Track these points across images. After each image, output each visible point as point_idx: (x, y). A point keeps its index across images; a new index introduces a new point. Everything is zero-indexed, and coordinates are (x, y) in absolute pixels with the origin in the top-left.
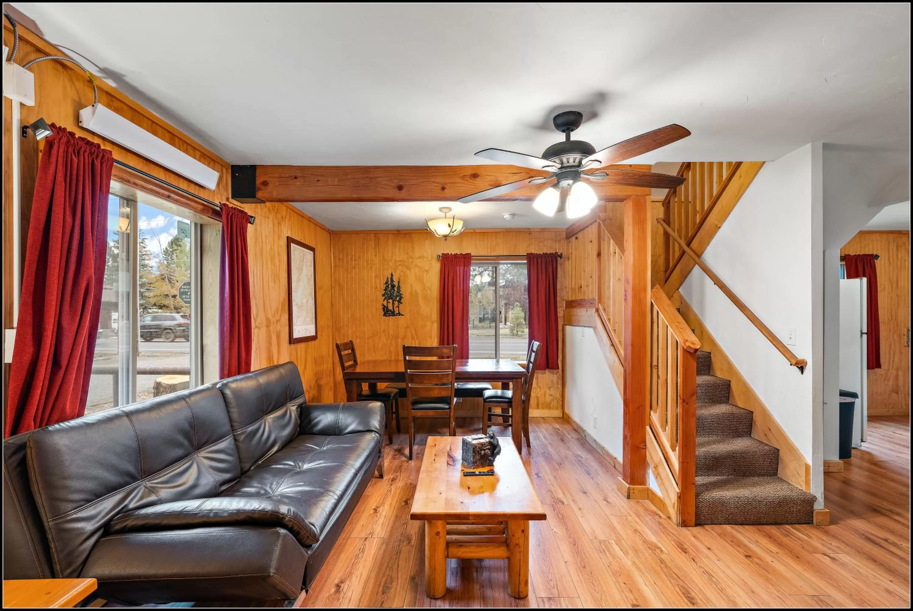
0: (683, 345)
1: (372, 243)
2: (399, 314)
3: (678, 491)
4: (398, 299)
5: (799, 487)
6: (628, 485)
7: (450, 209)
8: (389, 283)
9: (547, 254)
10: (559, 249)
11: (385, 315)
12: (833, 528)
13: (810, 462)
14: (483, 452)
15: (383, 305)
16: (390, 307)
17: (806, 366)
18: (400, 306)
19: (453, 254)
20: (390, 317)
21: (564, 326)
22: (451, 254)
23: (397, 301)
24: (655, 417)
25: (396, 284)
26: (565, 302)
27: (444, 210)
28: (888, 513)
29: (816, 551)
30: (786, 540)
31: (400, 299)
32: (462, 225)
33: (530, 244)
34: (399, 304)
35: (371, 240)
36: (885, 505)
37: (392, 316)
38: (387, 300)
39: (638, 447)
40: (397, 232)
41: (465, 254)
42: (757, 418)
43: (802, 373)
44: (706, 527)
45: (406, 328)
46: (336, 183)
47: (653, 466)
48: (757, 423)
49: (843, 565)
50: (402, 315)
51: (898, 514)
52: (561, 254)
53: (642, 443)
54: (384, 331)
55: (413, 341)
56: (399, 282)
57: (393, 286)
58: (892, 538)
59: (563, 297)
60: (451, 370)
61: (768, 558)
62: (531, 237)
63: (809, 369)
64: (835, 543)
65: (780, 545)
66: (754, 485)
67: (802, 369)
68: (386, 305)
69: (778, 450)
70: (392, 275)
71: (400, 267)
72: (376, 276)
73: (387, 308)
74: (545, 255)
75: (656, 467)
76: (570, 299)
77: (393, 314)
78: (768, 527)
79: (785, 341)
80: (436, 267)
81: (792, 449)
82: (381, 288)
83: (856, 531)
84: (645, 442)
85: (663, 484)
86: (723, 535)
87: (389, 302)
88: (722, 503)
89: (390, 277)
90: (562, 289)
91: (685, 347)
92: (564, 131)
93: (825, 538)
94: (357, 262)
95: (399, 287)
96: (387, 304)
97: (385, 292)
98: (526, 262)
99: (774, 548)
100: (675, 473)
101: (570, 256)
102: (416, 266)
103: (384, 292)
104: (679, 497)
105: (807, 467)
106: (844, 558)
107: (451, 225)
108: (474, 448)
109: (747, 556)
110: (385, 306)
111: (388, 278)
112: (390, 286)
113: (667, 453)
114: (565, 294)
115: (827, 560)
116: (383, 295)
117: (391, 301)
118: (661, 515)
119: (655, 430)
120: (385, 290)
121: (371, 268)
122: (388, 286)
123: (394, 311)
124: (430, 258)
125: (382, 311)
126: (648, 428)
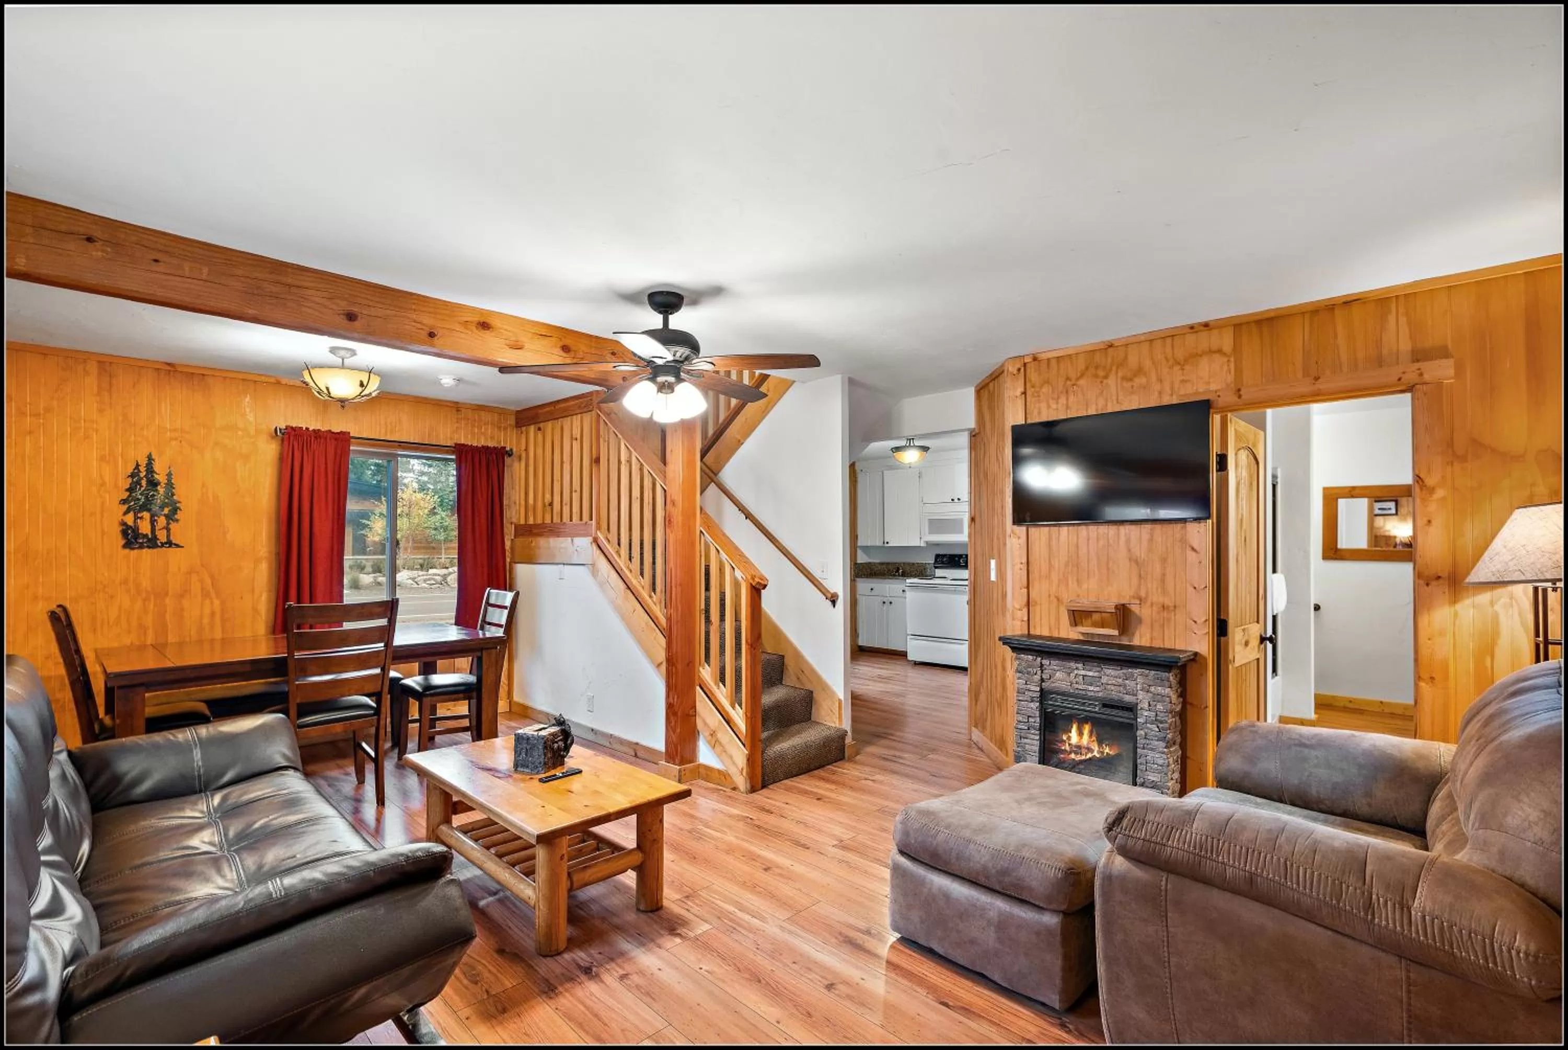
0: (751, 581)
1: (91, 381)
2: (170, 544)
3: (747, 752)
4: (166, 511)
5: (833, 725)
6: (678, 767)
7: (353, 353)
8: (142, 474)
9: (487, 448)
10: (505, 442)
11: (128, 545)
12: (858, 757)
13: (842, 697)
14: (556, 746)
15: (124, 524)
16: (145, 527)
17: (837, 599)
18: (171, 526)
19: (311, 429)
20: (145, 550)
21: (514, 565)
22: (307, 429)
23: (165, 515)
24: (707, 673)
25: (161, 477)
26: (513, 526)
27: (342, 353)
28: (885, 735)
29: (860, 779)
30: (834, 777)
31: (175, 510)
32: (377, 385)
33: (457, 428)
34: (168, 524)
35: (86, 373)
36: (881, 730)
37: (149, 547)
38: (135, 514)
39: (688, 715)
40: (169, 368)
41: (337, 433)
42: (789, 661)
43: (834, 606)
44: (771, 787)
45: (189, 573)
46: (204, 277)
47: (707, 734)
48: (789, 668)
49: (881, 782)
50: (177, 546)
51: (892, 735)
52: (511, 450)
53: (691, 709)
54: (125, 582)
55: (207, 602)
56: (169, 475)
57: (153, 484)
58: (898, 754)
59: (511, 518)
60: (382, 644)
61: (833, 795)
62: (460, 416)
63: (840, 603)
64: (867, 769)
65: (833, 782)
66: (799, 732)
67: (834, 603)
68: (130, 523)
69: (812, 692)
70: (150, 459)
71: (174, 443)
72: (102, 459)
73: (135, 530)
74: (486, 449)
75: (713, 734)
76: (522, 522)
77: (152, 543)
78: (816, 772)
79: (817, 574)
80: (270, 451)
81: (825, 687)
82: (116, 486)
83: (873, 755)
84: (695, 707)
85: (725, 751)
86: (789, 789)
87: (141, 518)
88: (781, 756)
89: (143, 462)
90: (509, 506)
91: (754, 584)
92: (660, 312)
93: (858, 767)
94: (41, 421)
95: (170, 485)
96: (135, 521)
97: (129, 496)
98: (453, 457)
99: (833, 787)
100: (741, 732)
101: (524, 455)
102: (216, 444)
103: (128, 493)
104: (748, 760)
105: (840, 701)
106: (878, 777)
107: (365, 383)
108: (545, 743)
109: (818, 799)
110: (129, 527)
111: (138, 465)
112: (144, 483)
113: (727, 713)
114: (514, 513)
115: (870, 783)
116: (124, 502)
117: (146, 515)
118: (724, 789)
119: (708, 688)
120: (131, 490)
121: (87, 437)
122: (138, 483)
123: (155, 538)
124: (252, 432)
125: (120, 536)
126: (698, 688)
